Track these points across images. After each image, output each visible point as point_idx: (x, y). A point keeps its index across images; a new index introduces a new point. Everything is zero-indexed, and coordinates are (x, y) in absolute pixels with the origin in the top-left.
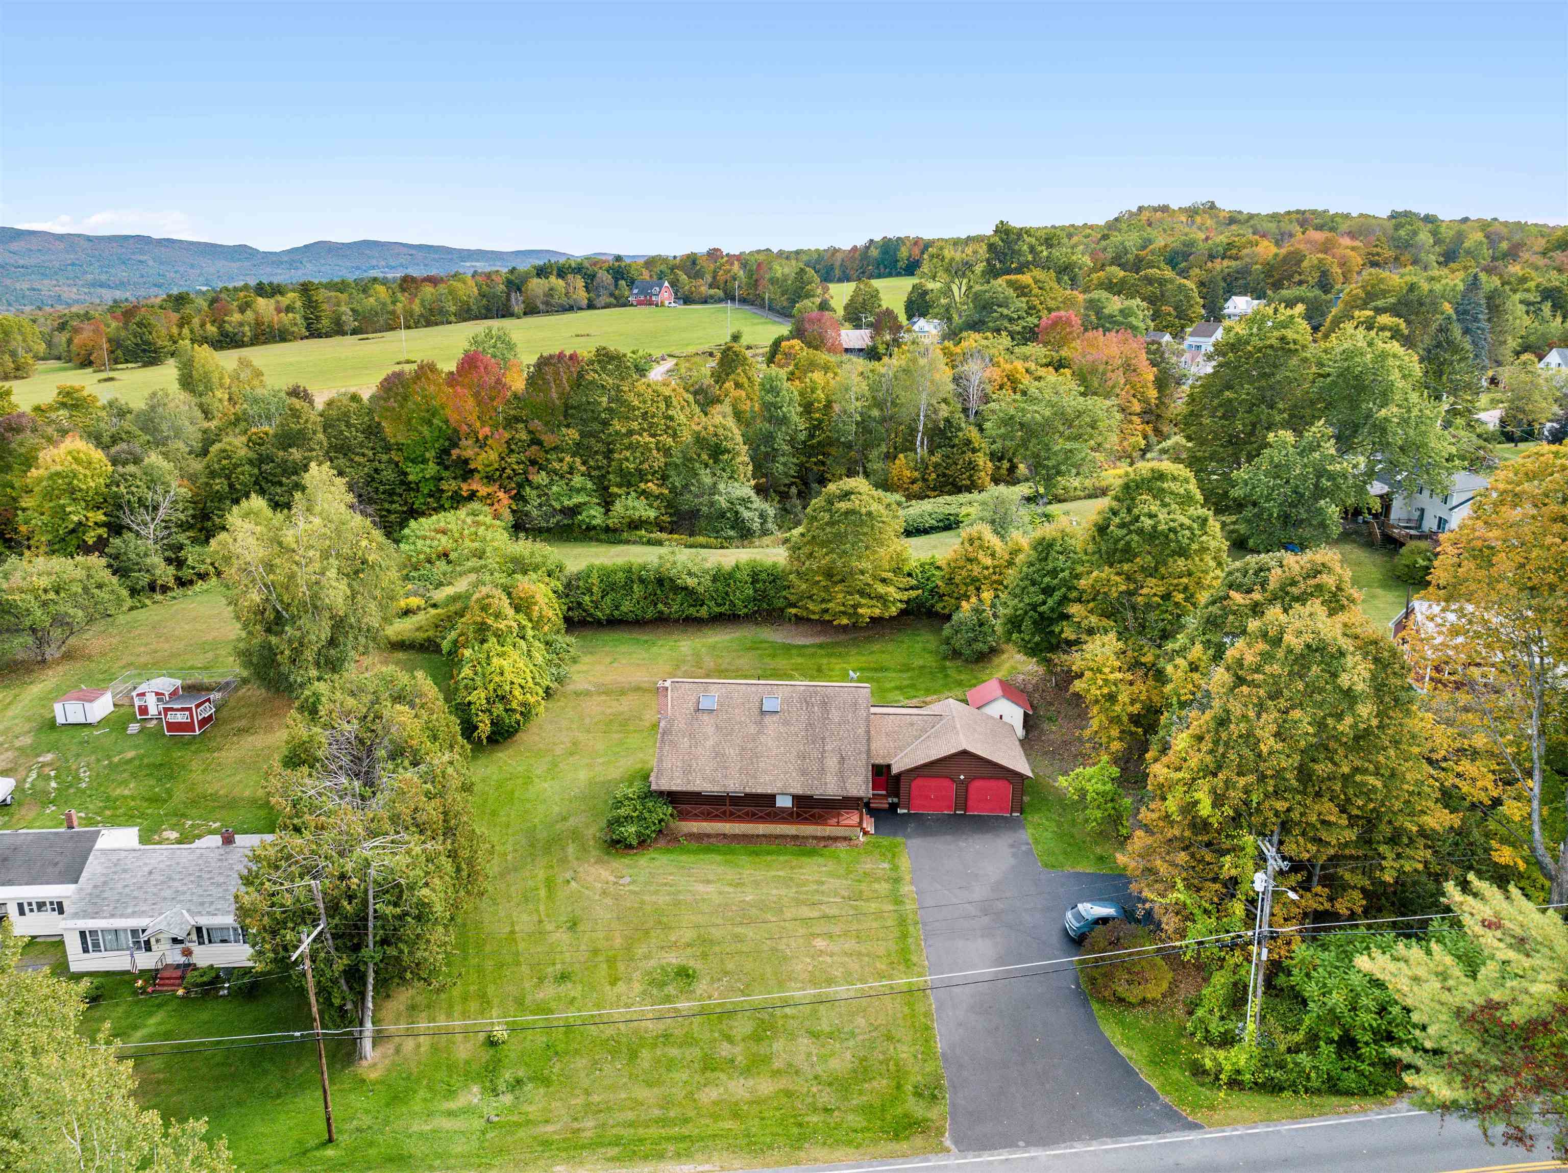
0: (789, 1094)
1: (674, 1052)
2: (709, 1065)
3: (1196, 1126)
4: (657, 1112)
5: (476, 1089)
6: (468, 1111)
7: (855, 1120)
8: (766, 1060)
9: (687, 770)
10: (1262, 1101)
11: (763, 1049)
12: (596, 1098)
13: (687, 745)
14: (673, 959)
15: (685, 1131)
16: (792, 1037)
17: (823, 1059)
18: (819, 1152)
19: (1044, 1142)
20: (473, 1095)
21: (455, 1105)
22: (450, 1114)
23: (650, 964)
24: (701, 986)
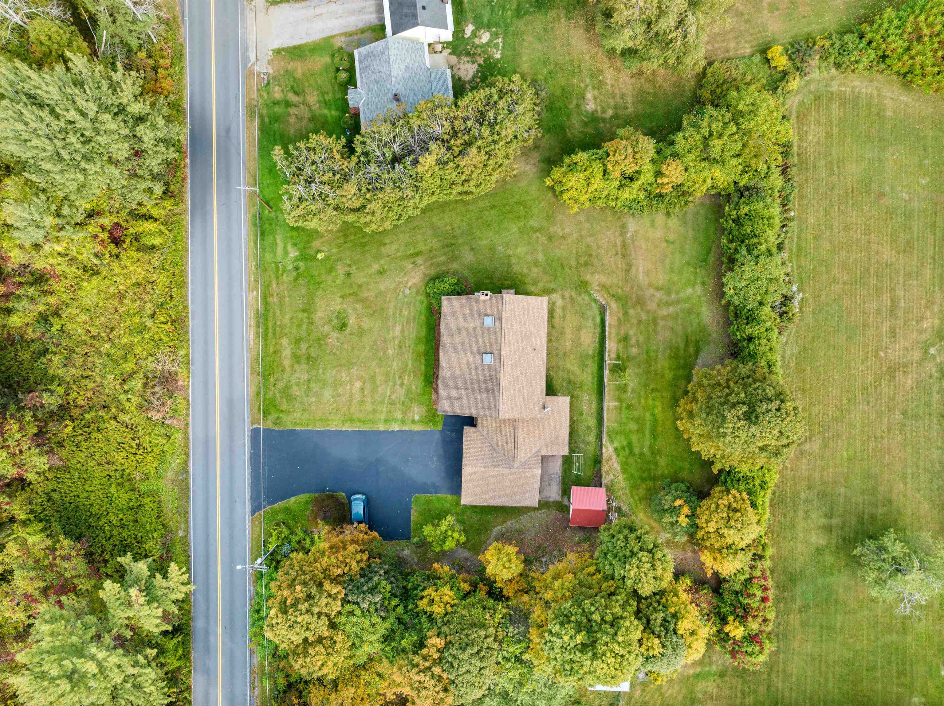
0: (283, 371)
1: (304, 327)
2: (298, 341)
4: (279, 323)
5: (297, 253)
6: (286, 253)
8: (298, 362)
9: (451, 314)
11: (304, 361)
12: (287, 299)
13: (465, 312)
14: (352, 321)
15: (270, 335)
16: (308, 372)
17: (298, 385)
18: (255, 382)
19: (251, 458)
20: (293, 253)
21: (289, 248)
22: (285, 248)
23: (350, 311)
24: (335, 334)
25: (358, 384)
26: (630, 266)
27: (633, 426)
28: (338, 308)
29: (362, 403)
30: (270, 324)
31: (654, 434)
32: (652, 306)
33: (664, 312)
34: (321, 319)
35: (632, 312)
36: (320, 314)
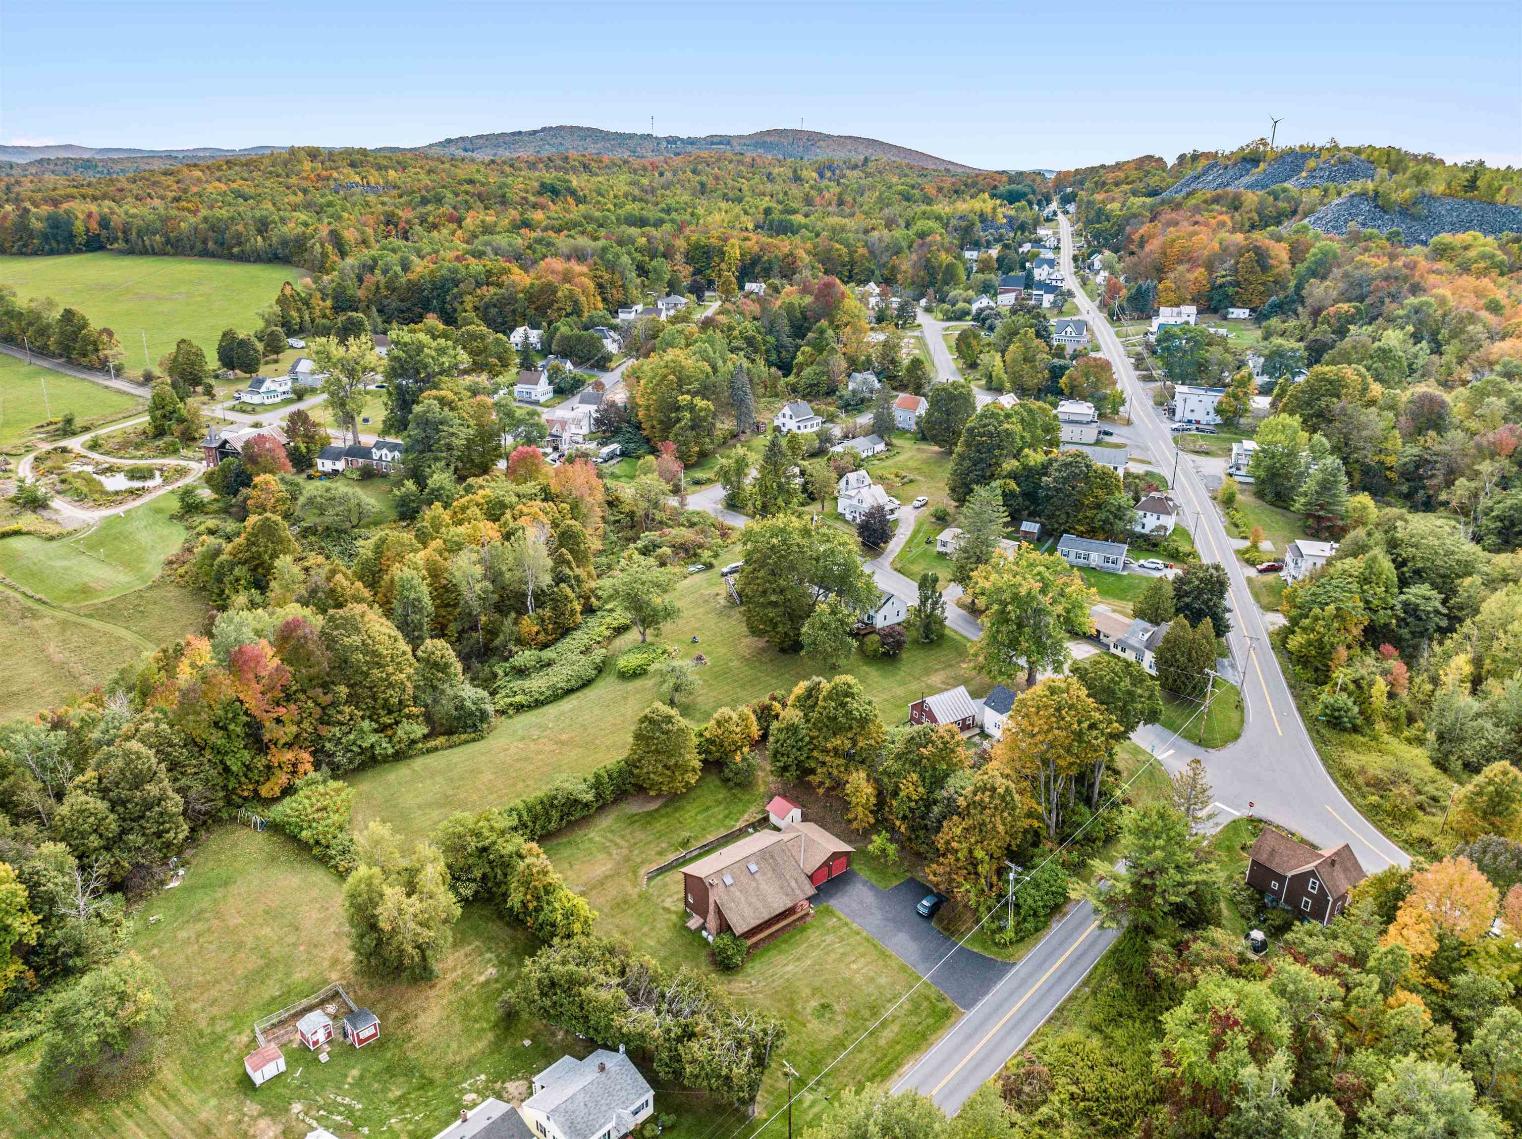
0: (904, 1026)
1: (856, 1036)
2: (870, 1033)
3: (1014, 964)
4: (874, 1059)
5: (806, 1093)
6: (814, 1102)
7: (931, 1021)
8: (885, 1020)
9: (743, 919)
10: (1021, 945)
11: (880, 1017)
12: (850, 1066)
14: (814, 1003)
15: (889, 1058)
16: (884, 1007)
17: (901, 1007)
18: (933, 1037)
19: (984, 994)
20: (808, 1096)
21: (807, 1104)
22: (811, 1107)
23: (809, 1010)
24: (836, 1007)
25: (854, 966)
26: (606, 877)
27: (713, 821)
28: (816, 1022)
29: (862, 955)
30: (881, 1064)
31: (708, 808)
32: (625, 851)
33: (623, 843)
34: (837, 1027)
35: (639, 860)
36: (834, 1031)
